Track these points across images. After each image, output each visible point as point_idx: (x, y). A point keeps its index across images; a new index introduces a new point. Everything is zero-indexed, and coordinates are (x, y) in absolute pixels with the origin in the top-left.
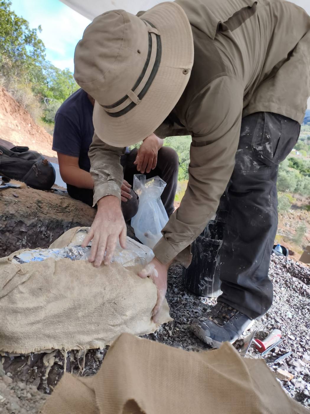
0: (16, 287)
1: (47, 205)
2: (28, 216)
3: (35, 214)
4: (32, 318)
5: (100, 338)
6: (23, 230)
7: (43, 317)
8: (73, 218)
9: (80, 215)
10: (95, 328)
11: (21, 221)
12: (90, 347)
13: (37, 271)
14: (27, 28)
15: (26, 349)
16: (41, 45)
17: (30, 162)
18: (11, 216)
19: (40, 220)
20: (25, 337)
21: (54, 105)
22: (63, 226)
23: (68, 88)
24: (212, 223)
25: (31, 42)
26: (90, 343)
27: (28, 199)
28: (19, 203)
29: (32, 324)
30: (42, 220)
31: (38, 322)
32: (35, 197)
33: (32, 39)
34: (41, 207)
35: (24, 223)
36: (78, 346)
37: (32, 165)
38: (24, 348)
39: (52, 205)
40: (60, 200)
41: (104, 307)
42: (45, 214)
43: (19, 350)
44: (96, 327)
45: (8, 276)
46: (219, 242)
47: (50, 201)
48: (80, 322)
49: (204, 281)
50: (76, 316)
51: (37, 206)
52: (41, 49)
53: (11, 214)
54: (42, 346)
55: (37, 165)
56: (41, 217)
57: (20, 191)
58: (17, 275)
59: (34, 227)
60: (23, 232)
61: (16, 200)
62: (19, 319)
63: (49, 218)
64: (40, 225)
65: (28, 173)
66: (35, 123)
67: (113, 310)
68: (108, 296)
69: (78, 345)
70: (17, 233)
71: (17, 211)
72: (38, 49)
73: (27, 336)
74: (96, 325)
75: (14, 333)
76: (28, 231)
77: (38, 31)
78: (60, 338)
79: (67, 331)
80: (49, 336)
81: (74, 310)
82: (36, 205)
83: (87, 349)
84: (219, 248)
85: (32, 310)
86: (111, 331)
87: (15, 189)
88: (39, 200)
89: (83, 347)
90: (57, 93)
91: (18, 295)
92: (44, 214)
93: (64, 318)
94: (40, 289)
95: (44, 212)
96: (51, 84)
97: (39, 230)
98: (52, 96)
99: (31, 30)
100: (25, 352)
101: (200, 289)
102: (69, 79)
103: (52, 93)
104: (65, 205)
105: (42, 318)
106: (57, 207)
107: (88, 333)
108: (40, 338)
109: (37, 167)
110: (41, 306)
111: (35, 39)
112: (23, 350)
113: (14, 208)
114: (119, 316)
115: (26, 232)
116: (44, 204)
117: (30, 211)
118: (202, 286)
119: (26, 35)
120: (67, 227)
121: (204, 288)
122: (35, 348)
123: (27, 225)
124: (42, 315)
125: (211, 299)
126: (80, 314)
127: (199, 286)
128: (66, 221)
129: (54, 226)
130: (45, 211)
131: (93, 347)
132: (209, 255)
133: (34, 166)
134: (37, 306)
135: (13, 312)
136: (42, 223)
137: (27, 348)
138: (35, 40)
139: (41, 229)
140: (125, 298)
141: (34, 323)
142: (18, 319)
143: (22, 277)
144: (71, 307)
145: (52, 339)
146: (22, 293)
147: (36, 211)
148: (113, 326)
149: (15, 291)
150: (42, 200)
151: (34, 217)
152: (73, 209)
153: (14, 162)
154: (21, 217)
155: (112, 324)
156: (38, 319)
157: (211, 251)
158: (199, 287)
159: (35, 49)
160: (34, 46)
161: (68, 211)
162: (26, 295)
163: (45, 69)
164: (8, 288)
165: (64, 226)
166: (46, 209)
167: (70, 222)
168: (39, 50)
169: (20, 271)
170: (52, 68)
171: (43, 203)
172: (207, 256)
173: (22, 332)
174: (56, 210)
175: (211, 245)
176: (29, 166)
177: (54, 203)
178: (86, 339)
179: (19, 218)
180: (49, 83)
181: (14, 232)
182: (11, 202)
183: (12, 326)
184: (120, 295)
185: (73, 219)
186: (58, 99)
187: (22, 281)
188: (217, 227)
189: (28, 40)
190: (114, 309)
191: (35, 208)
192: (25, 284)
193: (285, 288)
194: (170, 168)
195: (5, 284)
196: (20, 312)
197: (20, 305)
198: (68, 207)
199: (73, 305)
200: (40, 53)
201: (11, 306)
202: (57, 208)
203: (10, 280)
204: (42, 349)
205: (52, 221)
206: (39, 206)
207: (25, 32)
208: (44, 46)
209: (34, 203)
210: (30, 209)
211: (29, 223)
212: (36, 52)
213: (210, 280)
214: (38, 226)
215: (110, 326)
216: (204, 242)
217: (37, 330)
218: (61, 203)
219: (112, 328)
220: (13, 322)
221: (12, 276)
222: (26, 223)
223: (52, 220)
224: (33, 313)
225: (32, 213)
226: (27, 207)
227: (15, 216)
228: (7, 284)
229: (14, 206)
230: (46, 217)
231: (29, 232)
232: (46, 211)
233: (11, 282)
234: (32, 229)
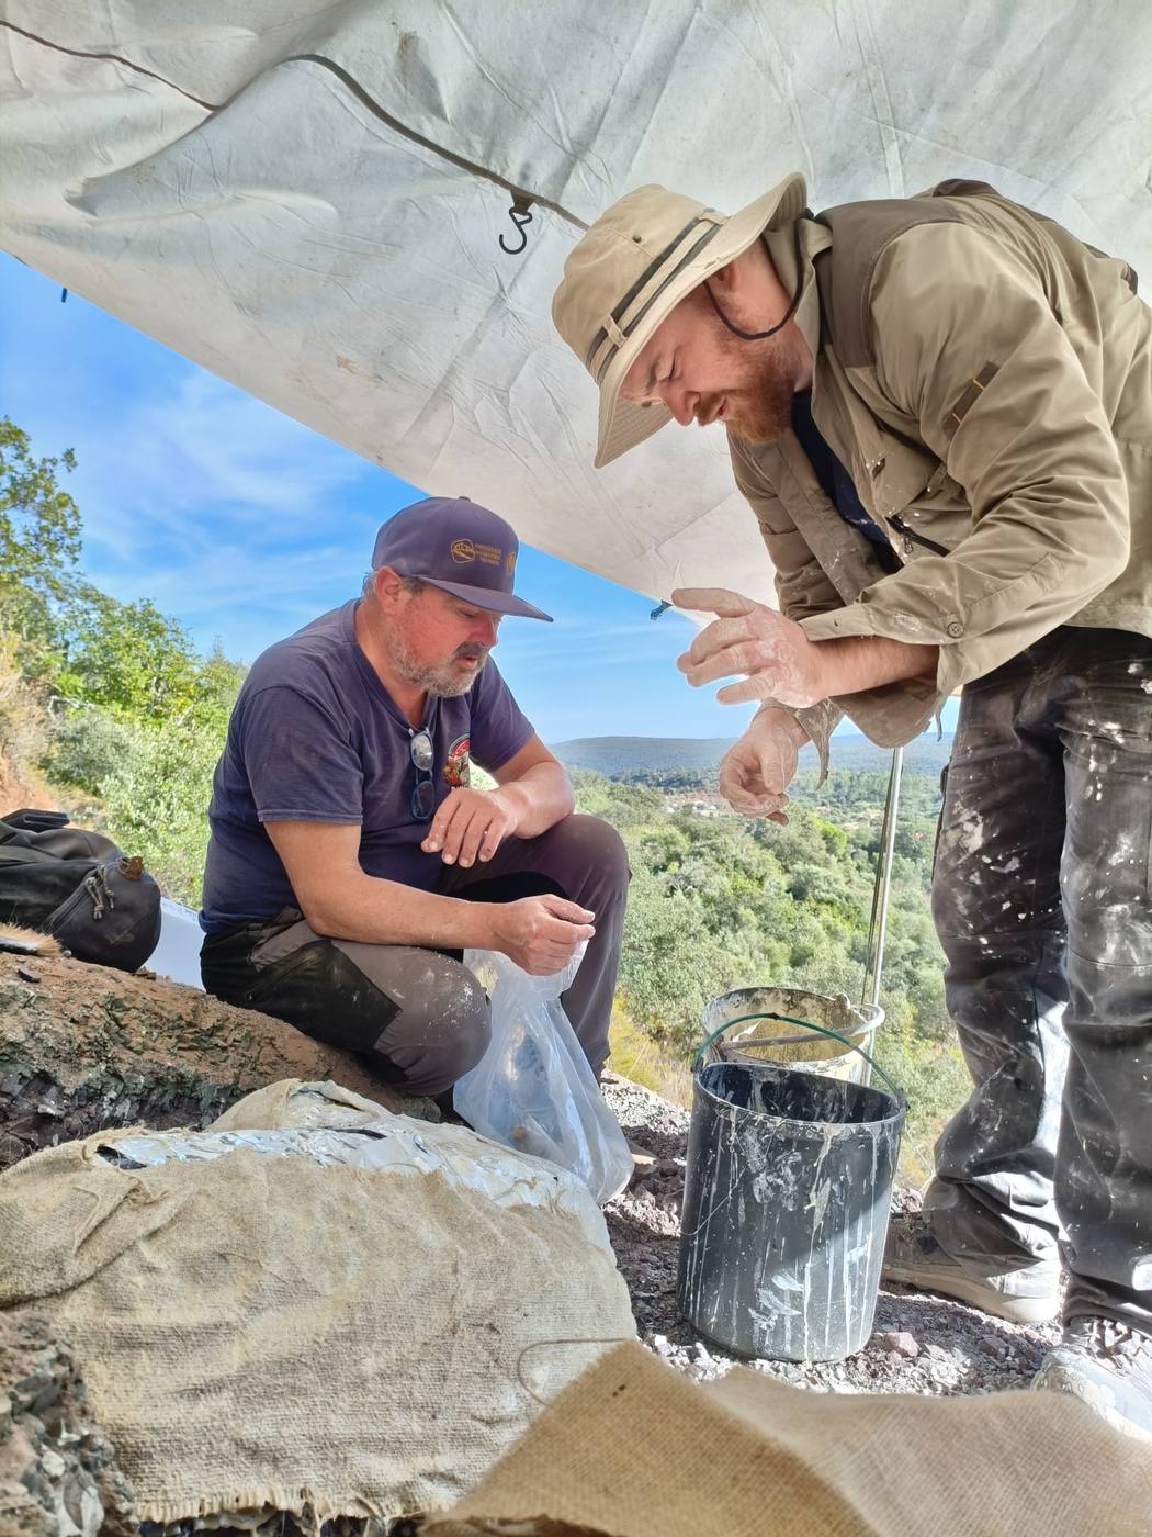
0: (129, 1248)
1: (144, 1017)
2: (73, 1058)
3: (98, 1050)
4: (194, 1370)
5: (442, 1470)
6: (50, 1111)
7: (235, 1368)
8: (237, 1071)
9: (262, 1064)
10: (423, 1427)
11: (42, 1072)
12: (405, 1511)
13: (199, 1194)
14: (20, 457)
15: (167, 1504)
16: (67, 511)
17: (76, 865)
18: (8, 1050)
19: (116, 1075)
20: (164, 1451)
21: (84, 722)
22: (199, 1100)
23: (145, 667)
24: (772, 1080)
25: (33, 500)
26: (404, 1493)
27: (76, 990)
28: (41, 1006)
29: (197, 1393)
30: (123, 1073)
31: (217, 1386)
32: (102, 987)
33: (35, 492)
34: (122, 1023)
35: (55, 1084)
36: (360, 1503)
37: (83, 876)
38: (160, 1497)
39: (162, 1018)
40: (192, 1004)
41: (456, 1341)
42: (136, 1052)
43: (140, 1505)
44: (427, 1424)
45: (93, 1206)
46: (822, 1130)
47: (155, 1002)
48: (371, 1398)
49: (771, 1294)
50: (354, 1369)
51: (108, 1019)
52: (64, 524)
53: (12, 1044)
54: (227, 1494)
55: (104, 877)
56: (121, 1060)
57: (39, 962)
58: (125, 1206)
59: (90, 1099)
60: (47, 1118)
61: (32, 994)
62: (142, 1374)
63: (149, 1065)
64: (113, 1095)
65: (66, 904)
66: (17, 777)
67: (485, 1356)
68: (468, 1298)
69: (360, 1496)
70: (22, 1120)
71: (32, 1035)
72: (55, 524)
73: (177, 1449)
74: (425, 1414)
75: (121, 1428)
76: (67, 1115)
77: (61, 467)
78: (297, 1461)
79: (321, 1432)
80: (254, 1453)
81: (349, 1344)
82: (103, 1013)
83: (394, 1519)
84: (823, 1155)
85: (194, 1339)
86: (481, 1444)
87: (23, 958)
88: (117, 996)
89: (381, 1509)
90: (101, 682)
91: (140, 1279)
92: (130, 1049)
93: (311, 1376)
94: (223, 1256)
95: (132, 1044)
96: (77, 651)
97: (107, 1114)
98: (80, 690)
99: (37, 461)
100: (165, 1515)
101: (756, 1326)
102: (151, 636)
103: (79, 682)
104: (208, 1023)
105: (232, 1372)
106: (179, 1027)
107: (394, 1447)
108: (224, 1460)
109: (100, 882)
110: (228, 1324)
111: (48, 492)
112: (153, 1506)
113: (22, 1021)
114: (506, 1381)
115: (60, 1120)
116: (134, 1013)
117: (81, 1038)
118: (766, 1312)
119: (18, 477)
120: (215, 1105)
121: (772, 1324)
122: (203, 1500)
123: (67, 1091)
124: (230, 1358)
125: (803, 1368)
126: (370, 1366)
127: (753, 1314)
128: (211, 1082)
129: (167, 1098)
130: (136, 1041)
131: (416, 1508)
132: (787, 1184)
133: (92, 879)
134: (215, 1320)
135: (121, 1346)
136: (120, 1087)
137: (171, 1496)
138: (46, 496)
139: (115, 1110)
140: (528, 1311)
141: (202, 1391)
142: (138, 1372)
143: (147, 1211)
144: (339, 1330)
145: (266, 1468)
146: (151, 1269)
147: (105, 1036)
148: (489, 1423)
149: (125, 1262)
150: (126, 998)
151: (93, 1062)
152: (238, 1037)
153: (18, 862)
154: (45, 1055)
155: (484, 1414)
156: (217, 1373)
157: (795, 1168)
158: (751, 1321)
159: (44, 523)
160: (41, 516)
161: (221, 1043)
162: (169, 1280)
163: (60, 599)
164: (99, 1251)
165: (202, 1103)
166: (139, 1033)
167: (226, 1088)
168: (58, 529)
169: (134, 1190)
170: (86, 597)
171: (129, 1010)
172: (779, 1186)
173: (156, 1426)
174: (174, 1040)
175: (795, 1144)
176: (73, 880)
177: (169, 1012)
178: (389, 1471)
179: (39, 1063)
180: (71, 646)
181: (12, 1116)
182: (13, 998)
183: (115, 1400)
184: (511, 1296)
185: (237, 1077)
186: (101, 702)
187: (152, 1227)
188: (790, 1092)
189: (23, 493)
190: (492, 1353)
191: (101, 1024)
192: (161, 1240)
193: (1058, 1330)
194: (598, 890)
195: (85, 1236)
196: (149, 1346)
197: (147, 1316)
198: (220, 1028)
199: (347, 1321)
200: (62, 538)
201: (110, 1320)
202: (178, 1032)
203: (103, 1222)
204: (227, 1506)
205: (159, 1081)
206: (116, 1020)
207: (11, 468)
208: (78, 518)
209: (96, 1007)
210: (83, 1029)
211: (72, 1081)
212: (45, 535)
213: (796, 1287)
214: (106, 1098)
215: (477, 1423)
216: (768, 1131)
217: (213, 1419)
218: (195, 1012)
219: (484, 1429)
220: (117, 1387)
221: (109, 1207)
222: (61, 1082)
223: (162, 1073)
224: (199, 1352)
225: (90, 1044)
226: (73, 1021)
227: (24, 1052)
228: (90, 1235)
229: (24, 1013)
230: (139, 1061)
231: (70, 1119)
232: (140, 1040)
233: (107, 1233)
234: (81, 1107)
